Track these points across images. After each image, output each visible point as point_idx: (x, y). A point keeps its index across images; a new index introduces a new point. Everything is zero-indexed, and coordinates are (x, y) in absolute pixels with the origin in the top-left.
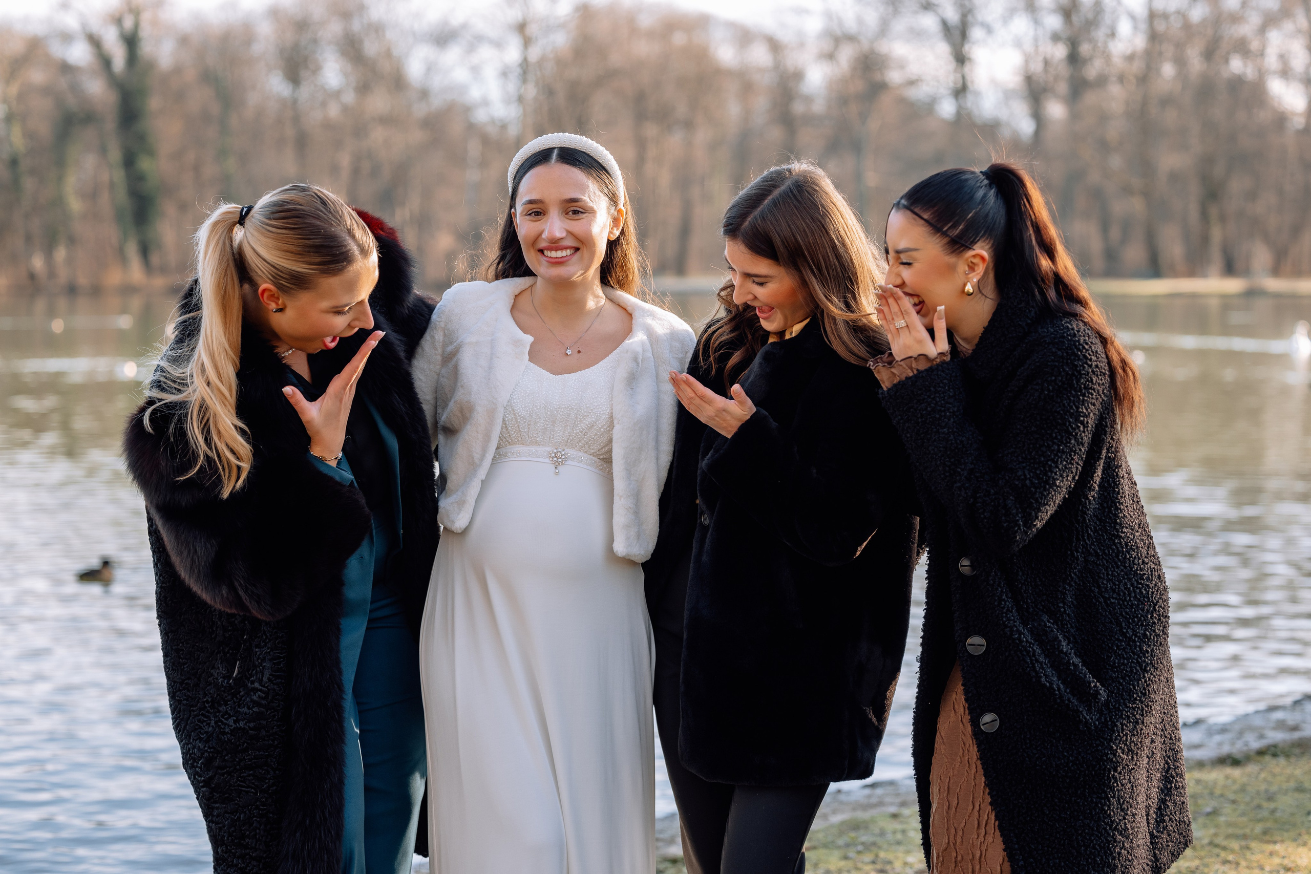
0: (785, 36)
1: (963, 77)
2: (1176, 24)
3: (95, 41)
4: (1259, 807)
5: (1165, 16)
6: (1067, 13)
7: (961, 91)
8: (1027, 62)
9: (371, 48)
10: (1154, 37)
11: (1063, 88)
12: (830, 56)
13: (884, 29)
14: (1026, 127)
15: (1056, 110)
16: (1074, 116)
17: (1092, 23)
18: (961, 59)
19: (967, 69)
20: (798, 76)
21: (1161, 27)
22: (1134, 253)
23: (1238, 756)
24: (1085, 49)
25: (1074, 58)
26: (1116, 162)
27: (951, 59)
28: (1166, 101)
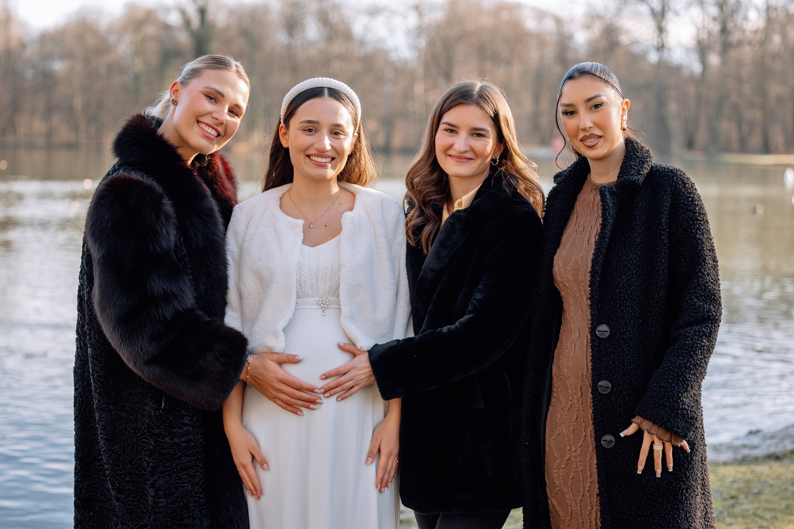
0: (564, 15)
1: (662, 40)
2: (781, 15)
3: (183, 12)
4: (786, 490)
5: (776, 9)
6: (721, 6)
7: (661, 48)
8: (698, 34)
9: (334, 18)
10: (769, 20)
11: (718, 47)
12: (588, 27)
13: (619, 11)
14: (697, 68)
15: (714, 59)
16: (724, 62)
17: (734, 12)
18: (661, 30)
19: (664, 35)
20: (570, 37)
21: (773, 15)
22: (756, 140)
23: (778, 454)
24: (730, 25)
25: (724, 31)
26: (747, 89)
27: (657, 30)
28: (775, 56)
